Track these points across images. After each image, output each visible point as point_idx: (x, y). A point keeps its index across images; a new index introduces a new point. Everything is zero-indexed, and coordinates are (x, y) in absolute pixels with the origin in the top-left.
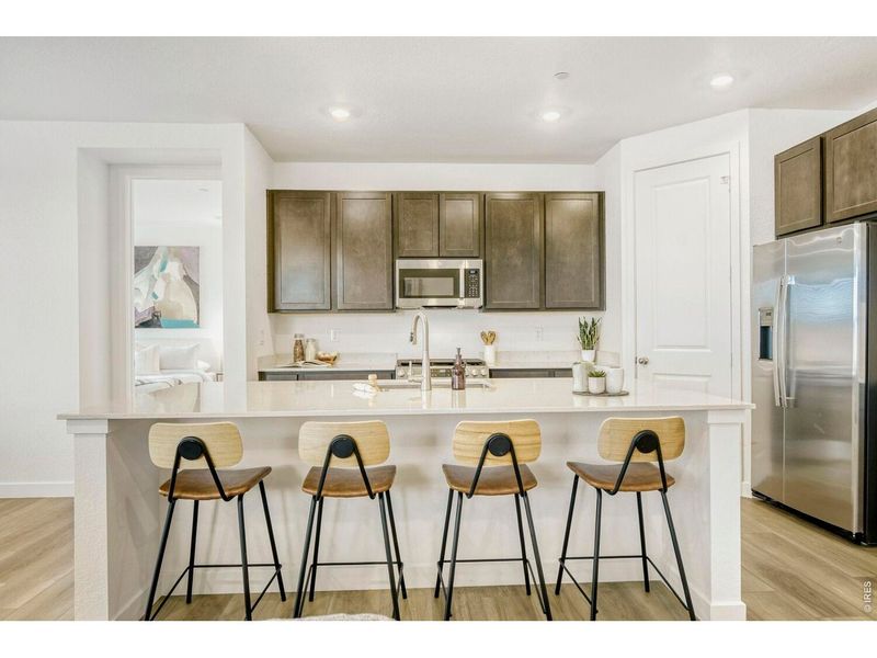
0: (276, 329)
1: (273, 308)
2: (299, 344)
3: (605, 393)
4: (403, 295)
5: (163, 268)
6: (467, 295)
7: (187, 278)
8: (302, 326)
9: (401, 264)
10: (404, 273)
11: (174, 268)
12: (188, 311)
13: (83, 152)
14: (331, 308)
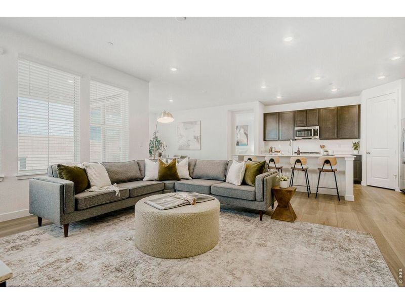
0: (266, 145)
1: (265, 140)
2: (271, 148)
3: (328, 155)
4: (296, 136)
5: (240, 131)
6: (314, 135)
7: (245, 133)
8: (271, 144)
9: (296, 129)
10: (297, 131)
11: (242, 131)
12: (245, 141)
13: (229, 110)
14: (279, 140)
